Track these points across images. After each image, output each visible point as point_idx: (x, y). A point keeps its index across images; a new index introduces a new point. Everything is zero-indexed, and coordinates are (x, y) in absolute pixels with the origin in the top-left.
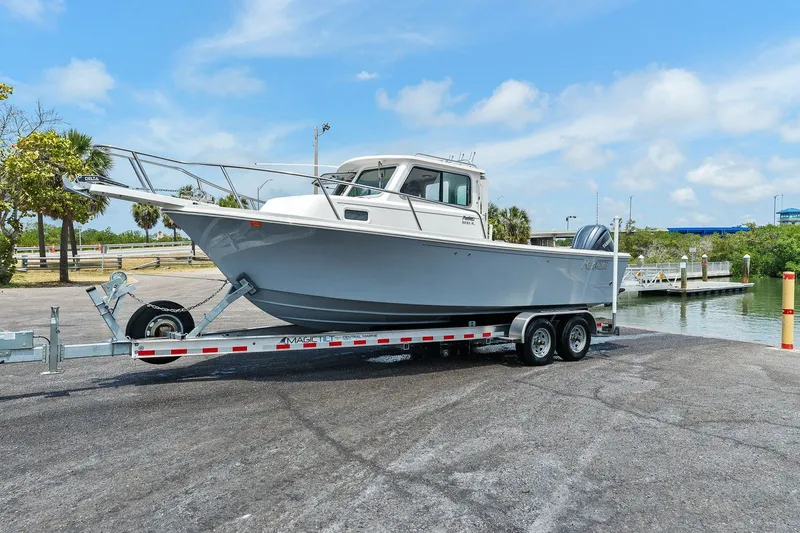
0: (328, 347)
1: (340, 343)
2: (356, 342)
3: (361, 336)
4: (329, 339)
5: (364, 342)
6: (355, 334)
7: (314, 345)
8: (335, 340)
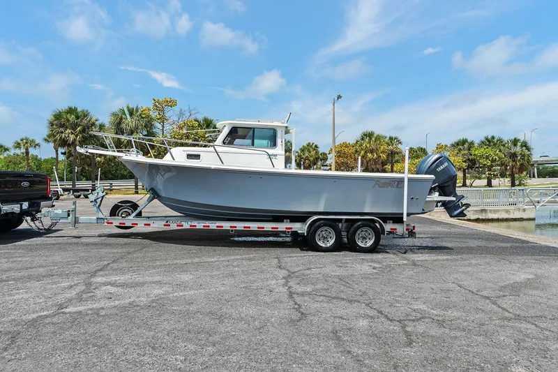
0: (189, 227)
1: (195, 226)
2: (204, 226)
3: (207, 223)
4: (190, 223)
5: (209, 226)
6: (204, 222)
7: (182, 226)
8: (193, 224)
